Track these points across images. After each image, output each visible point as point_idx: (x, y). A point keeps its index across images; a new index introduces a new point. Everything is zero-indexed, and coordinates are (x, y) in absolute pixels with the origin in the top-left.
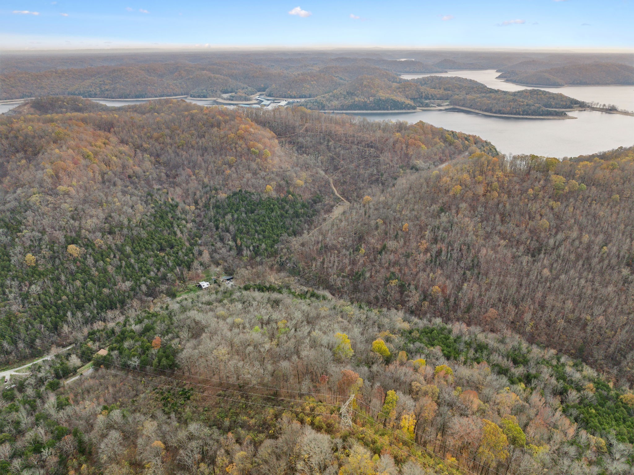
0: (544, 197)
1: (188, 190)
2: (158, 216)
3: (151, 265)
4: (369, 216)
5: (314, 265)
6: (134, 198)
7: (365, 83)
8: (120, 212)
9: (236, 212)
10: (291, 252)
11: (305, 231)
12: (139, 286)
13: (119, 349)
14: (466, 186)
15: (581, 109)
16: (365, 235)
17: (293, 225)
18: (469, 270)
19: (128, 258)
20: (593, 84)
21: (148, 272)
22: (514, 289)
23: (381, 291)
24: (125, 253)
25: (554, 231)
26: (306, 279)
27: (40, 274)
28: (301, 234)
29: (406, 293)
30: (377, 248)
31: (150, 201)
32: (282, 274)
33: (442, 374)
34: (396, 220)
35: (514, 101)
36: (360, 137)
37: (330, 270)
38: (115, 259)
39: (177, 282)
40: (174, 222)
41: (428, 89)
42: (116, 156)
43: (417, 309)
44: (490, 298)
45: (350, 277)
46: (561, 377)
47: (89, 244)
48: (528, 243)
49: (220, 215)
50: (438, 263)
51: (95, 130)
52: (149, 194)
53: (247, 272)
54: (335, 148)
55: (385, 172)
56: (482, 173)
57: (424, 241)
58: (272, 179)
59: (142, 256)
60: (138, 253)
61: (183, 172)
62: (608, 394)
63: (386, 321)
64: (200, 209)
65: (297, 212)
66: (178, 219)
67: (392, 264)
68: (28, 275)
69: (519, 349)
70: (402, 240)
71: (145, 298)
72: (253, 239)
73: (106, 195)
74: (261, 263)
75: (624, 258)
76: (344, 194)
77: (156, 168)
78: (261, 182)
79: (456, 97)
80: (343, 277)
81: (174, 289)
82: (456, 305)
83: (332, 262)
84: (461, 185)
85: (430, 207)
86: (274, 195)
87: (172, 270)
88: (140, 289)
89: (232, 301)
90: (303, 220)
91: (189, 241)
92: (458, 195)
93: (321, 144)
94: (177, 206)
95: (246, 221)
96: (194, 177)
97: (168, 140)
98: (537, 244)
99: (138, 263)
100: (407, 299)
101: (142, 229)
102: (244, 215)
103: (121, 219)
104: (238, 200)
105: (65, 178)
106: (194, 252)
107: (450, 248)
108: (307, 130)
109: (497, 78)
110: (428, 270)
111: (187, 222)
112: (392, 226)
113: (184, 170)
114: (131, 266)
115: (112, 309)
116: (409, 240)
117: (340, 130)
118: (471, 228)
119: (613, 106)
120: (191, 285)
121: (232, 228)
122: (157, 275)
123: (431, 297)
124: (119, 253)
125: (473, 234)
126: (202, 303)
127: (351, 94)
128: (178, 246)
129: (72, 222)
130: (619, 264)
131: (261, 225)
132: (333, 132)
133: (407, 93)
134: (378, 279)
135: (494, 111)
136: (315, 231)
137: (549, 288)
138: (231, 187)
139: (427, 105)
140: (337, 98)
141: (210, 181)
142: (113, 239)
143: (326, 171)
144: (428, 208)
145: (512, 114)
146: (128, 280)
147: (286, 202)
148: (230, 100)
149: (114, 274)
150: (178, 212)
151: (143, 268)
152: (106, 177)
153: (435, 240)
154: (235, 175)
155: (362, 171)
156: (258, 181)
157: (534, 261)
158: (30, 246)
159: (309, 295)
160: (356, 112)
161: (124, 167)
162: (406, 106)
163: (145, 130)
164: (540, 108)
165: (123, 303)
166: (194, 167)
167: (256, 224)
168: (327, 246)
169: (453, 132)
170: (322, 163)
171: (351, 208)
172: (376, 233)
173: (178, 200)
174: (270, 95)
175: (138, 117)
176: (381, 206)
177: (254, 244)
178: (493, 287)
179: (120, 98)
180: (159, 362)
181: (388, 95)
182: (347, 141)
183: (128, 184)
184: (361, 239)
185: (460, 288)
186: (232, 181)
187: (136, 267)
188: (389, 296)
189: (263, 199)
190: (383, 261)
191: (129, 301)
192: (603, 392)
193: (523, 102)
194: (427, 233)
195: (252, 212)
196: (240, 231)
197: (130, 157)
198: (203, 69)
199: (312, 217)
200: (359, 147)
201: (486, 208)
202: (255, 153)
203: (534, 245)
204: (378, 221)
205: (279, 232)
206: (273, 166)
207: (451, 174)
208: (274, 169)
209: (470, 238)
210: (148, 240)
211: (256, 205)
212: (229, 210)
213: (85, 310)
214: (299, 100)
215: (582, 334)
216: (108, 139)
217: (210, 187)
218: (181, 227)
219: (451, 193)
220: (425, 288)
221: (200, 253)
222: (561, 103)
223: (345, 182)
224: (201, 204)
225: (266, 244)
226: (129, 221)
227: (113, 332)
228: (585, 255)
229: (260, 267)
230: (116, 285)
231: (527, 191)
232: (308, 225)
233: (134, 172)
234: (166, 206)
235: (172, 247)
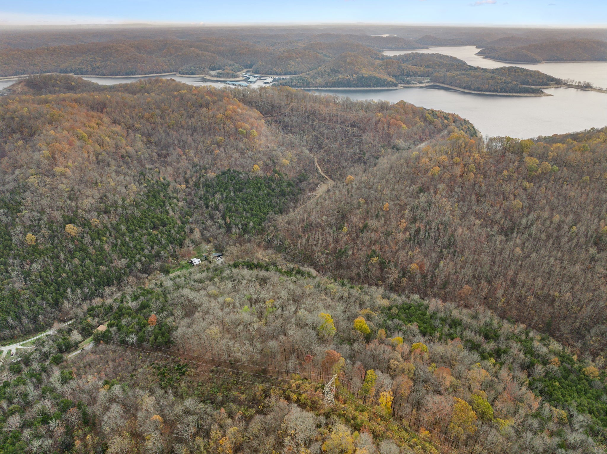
0: (518, 178)
1: (178, 169)
2: (150, 195)
3: (145, 243)
4: (352, 196)
5: (299, 243)
6: (128, 178)
7: (348, 60)
8: (114, 191)
9: (224, 190)
10: (278, 230)
11: (291, 210)
12: (134, 264)
13: (117, 325)
14: (444, 167)
15: (557, 86)
16: (348, 213)
17: (280, 204)
18: (446, 248)
19: (123, 237)
20: (570, 60)
21: (143, 250)
22: (488, 267)
23: (362, 269)
24: (120, 232)
25: (527, 211)
26: (292, 256)
27: (41, 253)
28: (287, 212)
29: (386, 269)
30: (359, 227)
31: (142, 181)
32: (270, 251)
33: (418, 351)
34: (378, 199)
35: (493, 78)
36: (344, 116)
37: (315, 247)
38: (110, 238)
39: (170, 259)
40: (166, 201)
41: (410, 66)
42: (109, 137)
43: (396, 285)
44: (465, 275)
45: (334, 255)
46: (529, 351)
47: (85, 224)
48: (502, 222)
49: (210, 193)
50: (416, 241)
51: (88, 111)
52: (142, 174)
53: (236, 249)
54: (319, 127)
55: (367, 151)
56: (459, 154)
57: (404, 220)
58: (259, 159)
59: (136, 234)
60: (132, 232)
61: (173, 152)
62: (572, 367)
63: (367, 298)
64: (190, 188)
65: (283, 190)
66: (170, 198)
67: (373, 242)
68: (28, 253)
69: (491, 325)
70: (383, 219)
71: (140, 275)
72: (242, 217)
73: (101, 175)
74: (249, 241)
75: (592, 237)
76: (327, 173)
77: (148, 148)
78: (248, 161)
79: (437, 74)
80: (327, 254)
81: (167, 265)
82: (433, 282)
83: (316, 239)
84: (439, 167)
85: (410, 187)
86: (261, 174)
87: (165, 248)
88: (135, 266)
89: (222, 279)
90: (289, 198)
91: (181, 220)
92: (437, 176)
93: (306, 123)
94: (168, 185)
95: (234, 200)
96: (184, 157)
97: (159, 120)
98: (510, 224)
99: (133, 241)
100: (387, 276)
101: (135, 209)
102: (232, 194)
103: (116, 199)
104: (227, 179)
105: (61, 159)
106: (186, 230)
107: (428, 227)
108: (292, 110)
109: (476, 54)
110: (407, 248)
111: (178, 201)
112: (373, 206)
113: (174, 149)
114: (125, 244)
115: (109, 286)
116: (390, 218)
117: (324, 110)
118: (448, 208)
119: (588, 83)
120: (183, 262)
121: (221, 207)
122: (150, 252)
123: (409, 274)
124: (115, 232)
125: (450, 214)
126: (195, 281)
127: (334, 71)
128: (170, 224)
129: (69, 202)
130: (586, 243)
131: (249, 204)
132: (317, 112)
133: (389, 70)
134: (360, 256)
135: (473, 88)
136: (300, 209)
137: (521, 265)
138: (220, 167)
139: (408, 82)
140: (321, 75)
141: (199, 160)
142: (109, 218)
143: (310, 150)
144: (408, 188)
145: (490, 91)
146: (124, 258)
147: (273, 181)
148: (217, 77)
149: (110, 252)
150: (170, 191)
151: (138, 246)
152: (100, 157)
153: (414, 220)
154: (223, 155)
155: (345, 150)
156: (245, 160)
157: (507, 240)
158: (30, 225)
159: (294, 272)
160: (340, 89)
161: (117, 147)
162: (388, 83)
163: (136, 110)
164: (517, 85)
165: (119, 280)
166: (184, 146)
167: (244, 202)
168: (311, 224)
169: (433, 111)
170: (307, 142)
171: (335, 187)
172: (358, 212)
173: (169, 179)
174: (256, 72)
175: (129, 98)
176: (363, 185)
177: (243, 222)
178: (468, 265)
179: (111, 75)
180: (156, 339)
181: (371, 73)
182: (330, 121)
183: (121, 163)
184: (344, 217)
185: (436, 266)
186: (221, 160)
187: (131, 245)
188: (370, 273)
189: (251, 178)
190: (365, 239)
191: (125, 278)
192: (567, 365)
193: (501, 80)
194: (407, 212)
195: (240, 191)
196: (228, 209)
197: (123, 137)
198: (191, 46)
199: (297, 195)
200: (342, 126)
201: (462, 188)
202: (243, 133)
203: (507, 224)
204: (360, 200)
205: (266, 211)
206: (260, 145)
207: (430, 155)
208: (261, 149)
209: (447, 218)
210: (141, 219)
211: (244, 184)
212: (218, 189)
213: (84, 287)
214: (284, 77)
215: (551, 310)
216: (101, 119)
217: (200, 167)
218: (173, 205)
219: (430, 174)
220: (404, 265)
221: (192, 231)
222: (538, 80)
223: (329, 161)
224: (191, 183)
225: (254, 222)
226: (124, 200)
227: (111, 307)
228: (555, 234)
229: (248, 245)
230: (112, 263)
231: (502, 172)
232: (294, 203)
233: (127, 152)
234: (158, 186)
235: (164, 225)
